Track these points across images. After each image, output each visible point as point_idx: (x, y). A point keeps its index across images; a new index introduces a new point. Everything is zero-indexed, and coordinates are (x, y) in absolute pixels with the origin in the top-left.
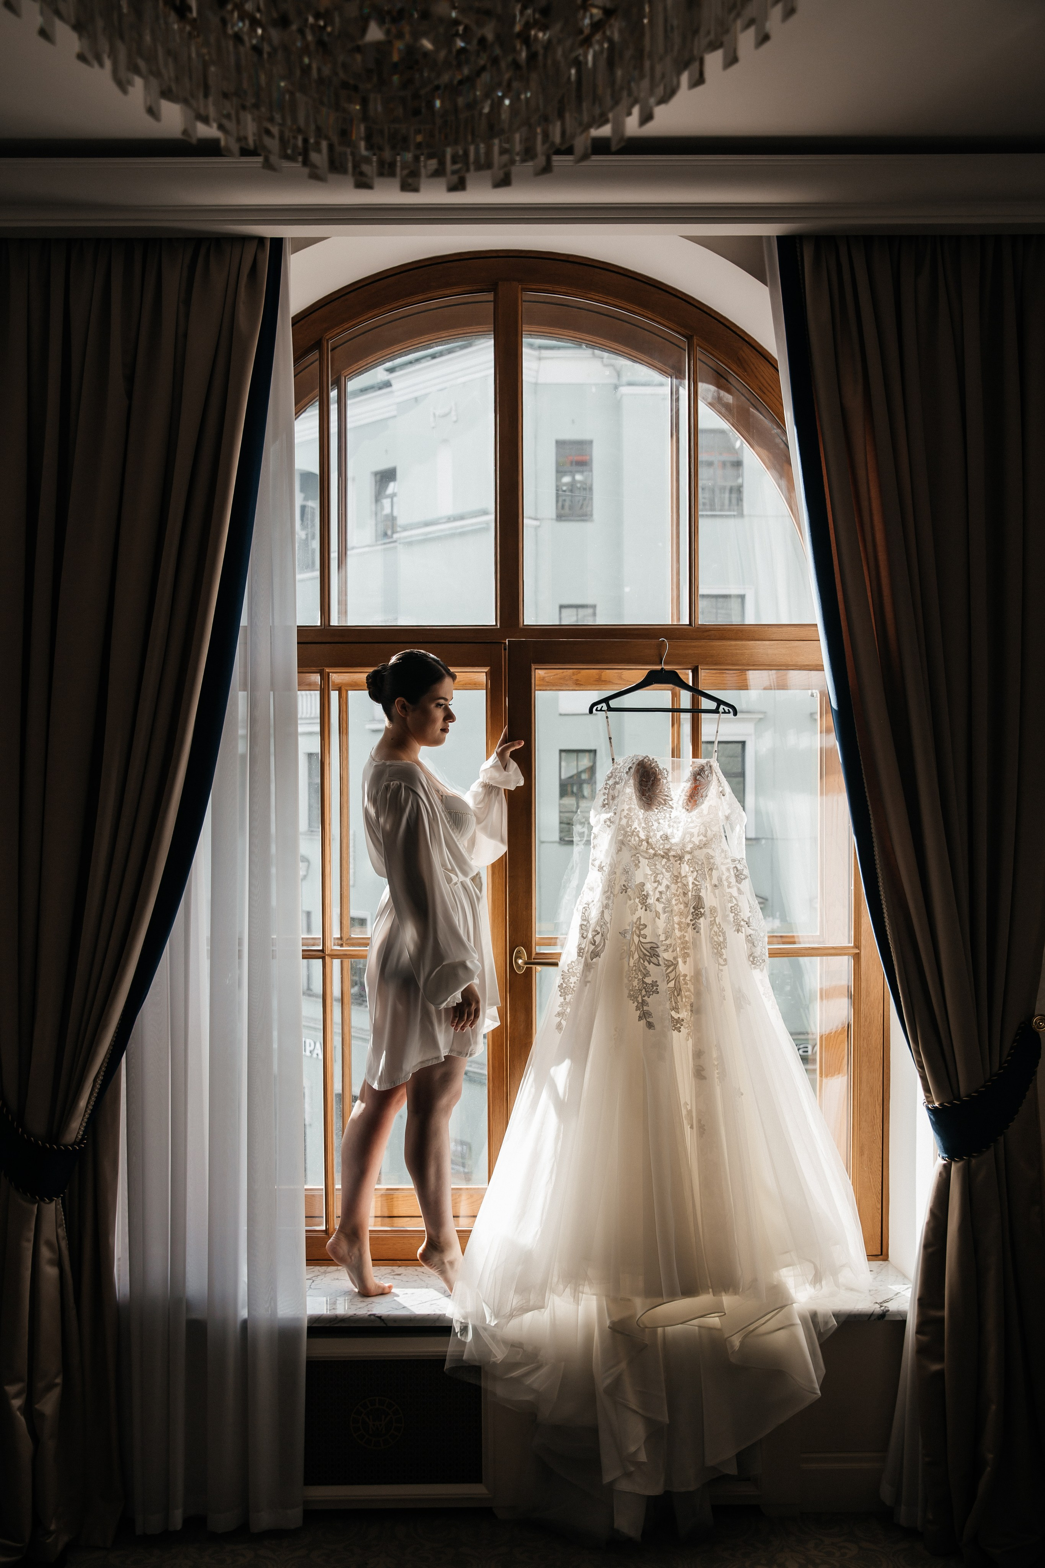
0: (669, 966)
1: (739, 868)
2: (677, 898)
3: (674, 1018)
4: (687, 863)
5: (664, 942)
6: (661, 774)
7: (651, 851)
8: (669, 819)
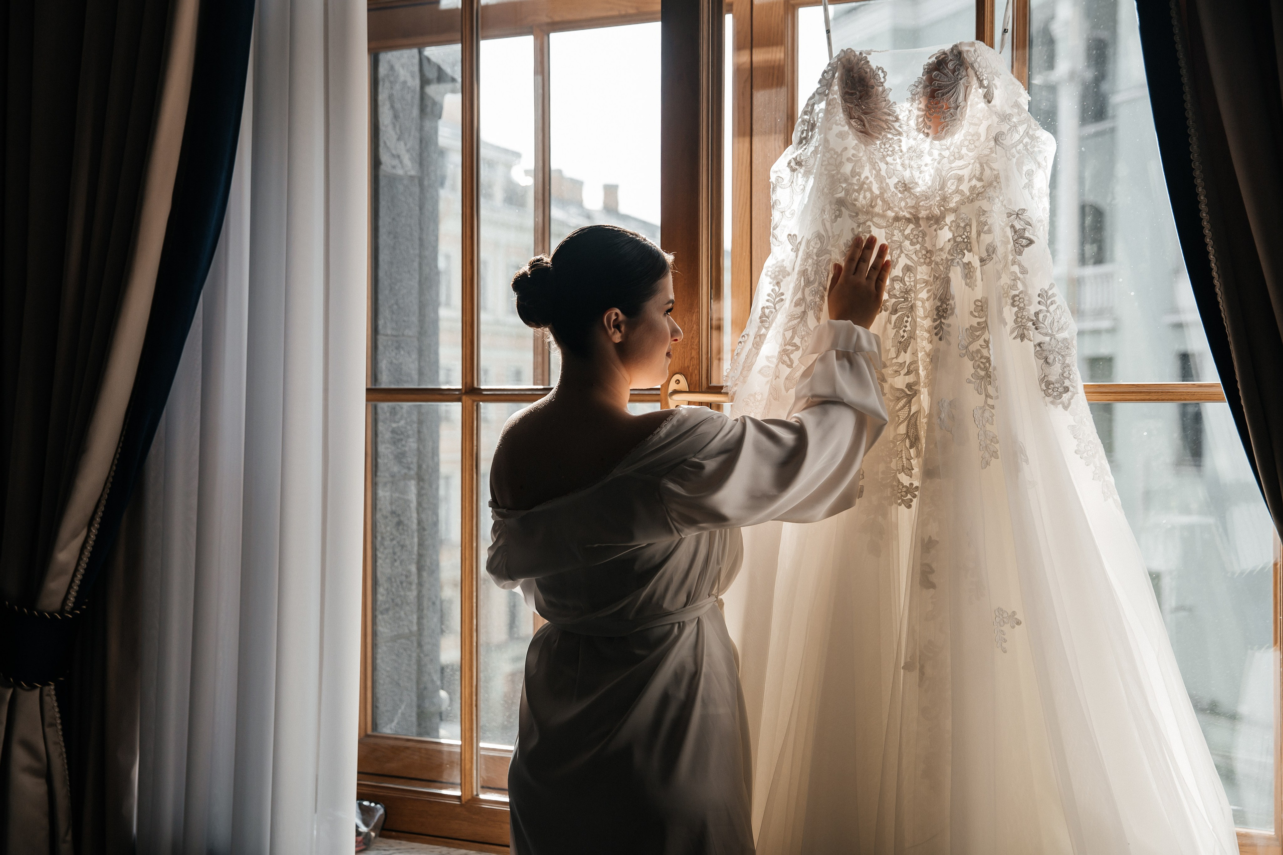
0: (898, 399)
2: (929, 288)
3: (902, 484)
4: (950, 228)
5: (894, 361)
6: (874, 78)
7: (891, 214)
8: (900, 154)
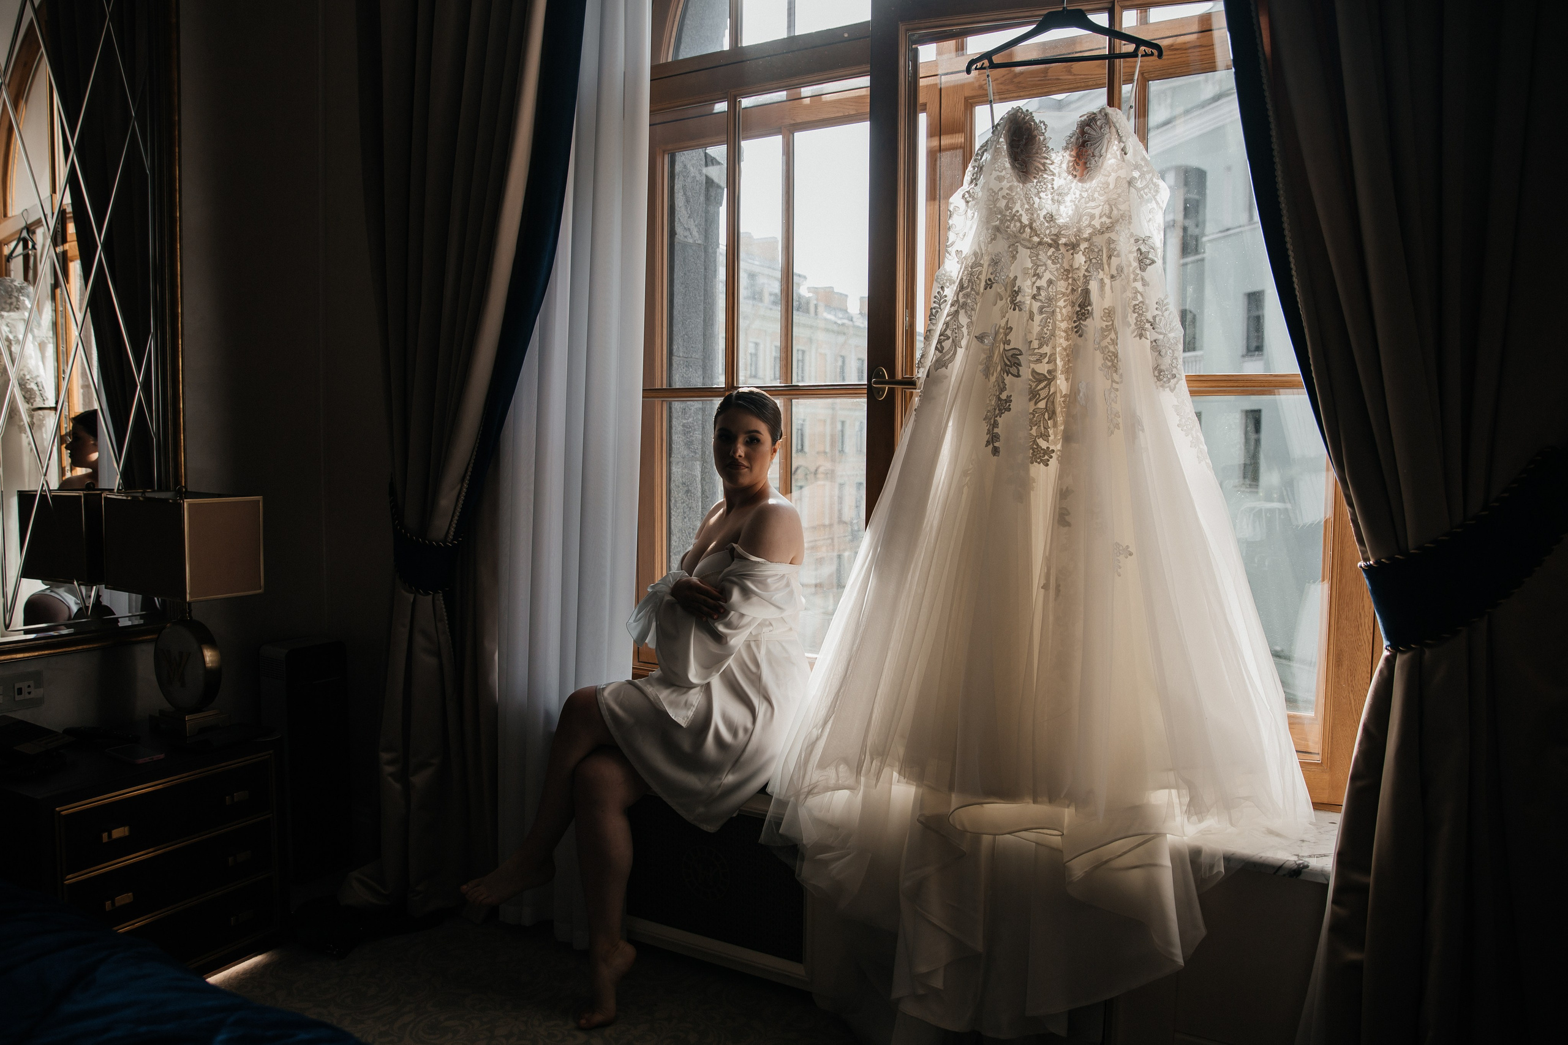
0: (1040, 381)
1: (1143, 250)
2: (1066, 298)
3: (1041, 447)
4: (1083, 253)
5: (1036, 351)
6: (1037, 129)
7: (1036, 239)
8: (1052, 191)
